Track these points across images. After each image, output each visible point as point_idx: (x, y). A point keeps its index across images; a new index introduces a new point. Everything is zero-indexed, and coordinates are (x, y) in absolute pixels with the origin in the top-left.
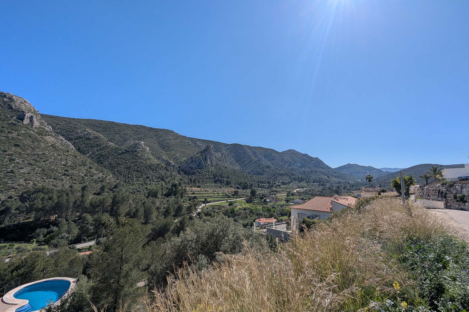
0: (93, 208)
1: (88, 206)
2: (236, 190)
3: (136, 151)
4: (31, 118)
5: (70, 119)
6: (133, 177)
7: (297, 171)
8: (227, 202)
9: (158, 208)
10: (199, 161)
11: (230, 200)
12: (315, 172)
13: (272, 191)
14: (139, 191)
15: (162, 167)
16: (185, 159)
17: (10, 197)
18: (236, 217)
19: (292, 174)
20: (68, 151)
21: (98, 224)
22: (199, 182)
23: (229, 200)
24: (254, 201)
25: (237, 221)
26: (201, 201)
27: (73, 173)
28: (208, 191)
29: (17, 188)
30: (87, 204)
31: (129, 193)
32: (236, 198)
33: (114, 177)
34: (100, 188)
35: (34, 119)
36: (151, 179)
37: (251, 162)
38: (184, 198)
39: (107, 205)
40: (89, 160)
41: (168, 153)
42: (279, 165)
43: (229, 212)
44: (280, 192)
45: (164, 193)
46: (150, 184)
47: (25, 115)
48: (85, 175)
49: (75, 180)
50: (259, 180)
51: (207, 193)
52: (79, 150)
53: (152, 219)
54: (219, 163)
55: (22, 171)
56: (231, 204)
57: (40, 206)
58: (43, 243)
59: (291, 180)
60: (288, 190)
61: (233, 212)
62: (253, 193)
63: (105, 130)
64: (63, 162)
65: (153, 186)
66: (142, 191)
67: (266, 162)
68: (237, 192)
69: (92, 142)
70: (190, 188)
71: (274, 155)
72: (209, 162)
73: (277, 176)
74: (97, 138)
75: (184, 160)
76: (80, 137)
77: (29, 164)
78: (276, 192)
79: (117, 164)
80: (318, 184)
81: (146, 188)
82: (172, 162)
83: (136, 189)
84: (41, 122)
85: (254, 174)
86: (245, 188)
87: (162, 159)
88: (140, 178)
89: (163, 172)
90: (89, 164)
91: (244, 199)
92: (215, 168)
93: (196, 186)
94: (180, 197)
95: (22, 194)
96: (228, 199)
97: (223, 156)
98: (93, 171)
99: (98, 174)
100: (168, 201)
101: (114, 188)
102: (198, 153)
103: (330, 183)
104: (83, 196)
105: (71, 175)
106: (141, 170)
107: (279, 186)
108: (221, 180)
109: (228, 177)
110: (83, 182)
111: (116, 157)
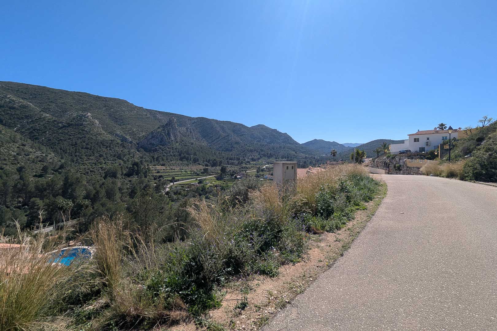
0: (41, 192)
1: (33, 190)
2: (204, 167)
3: (82, 125)
6: (81, 156)
7: (266, 147)
8: (196, 180)
9: (120, 189)
10: (161, 136)
11: (200, 177)
12: (284, 148)
13: (242, 168)
14: (93, 171)
15: (118, 143)
16: (144, 134)
18: (208, 194)
19: (261, 150)
21: (51, 209)
22: (163, 160)
23: (198, 178)
24: (224, 178)
25: (209, 198)
26: (168, 180)
28: (174, 169)
30: (32, 187)
31: (81, 174)
32: (206, 175)
33: (57, 156)
34: (41, 169)
36: (105, 157)
37: (218, 138)
38: (148, 177)
39: (58, 188)
40: (19, 136)
41: (122, 127)
42: (248, 140)
43: (200, 189)
44: (250, 168)
45: (124, 172)
46: (105, 164)
48: (17, 154)
49: (5, 160)
50: (228, 157)
51: (174, 172)
52: (1, 122)
53: (116, 200)
54: (184, 138)
56: (200, 182)
59: (260, 157)
60: (258, 166)
61: (203, 189)
62: (223, 170)
63: (35, 98)
65: (109, 166)
66: (96, 171)
67: (234, 138)
68: (207, 169)
69: (18, 112)
70: (153, 167)
71: (243, 130)
72: (173, 138)
73: (246, 153)
74: (24, 107)
75: (143, 136)
76: (0, 106)
78: (246, 168)
79: (58, 141)
80: (286, 159)
81: (101, 168)
82: (129, 137)
83: (89, 169)
85: (223, 150)
86: (214, 165)
87: (116, 134)
88: (90, 156)
89: (119, 150)
90: (21, 140)
91: (214, 176)
92: (179, 144)
93: (160, 164)
94: (143, 177)
96: (198, 176)
97: (188, 131)
99: (35, 152)
100: (130, 181)
101: (60, 169)
102: (159, 128)
103: (297, 158)
104: (21, 178)
106: (91, 147)
107: (249, 162)
108: (188, 157)
109: (195, 154)
110: (16, 162)
111: (55, 132)
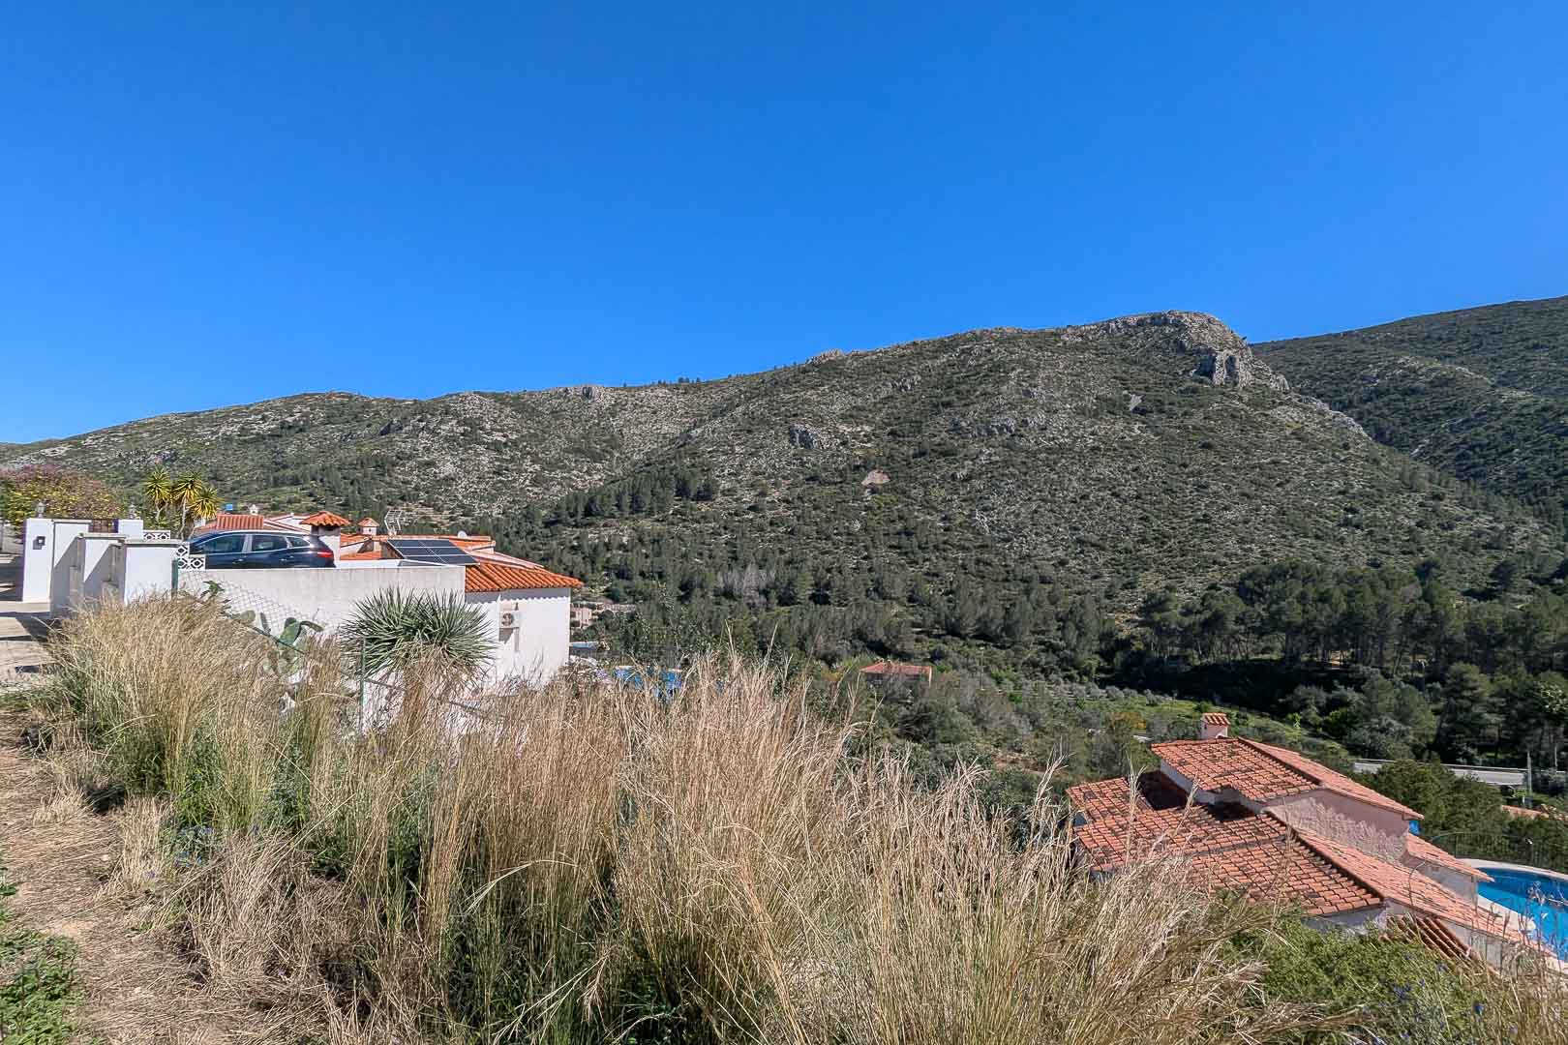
0: (1485, 646)
1: (1461, 636)
4: (1231, 360)
5: (1336, 336)
17: (1213, 587)
20: (1346, 447)
21: (1520, 711)
27: (1375, 516)
29: (1225, 564)
30: (1456, 628)
33: (1549, 530)
34: (1490, 570)
35: (1239, 364)
39: (1547, 642)
40: (1424, 470)
47: (1214, 360)
48: (1419, 525)
49: (1386, 540)
52: (1379, 436)
55: (1229, 515)
57: (1299, 620)
58: (1321, 730)
63: (1478, 347)
64: (1336, 484)
69: (1425, 401)
74: (1444, 382)
76: (1379, 393)
77: (1243, 494)
79: (1556, 477)
84: (1257, 369)
90: (1430, 481)
95: (1243, 579)
98: (1448, 506)
99: (1470, 519)
101: (1559, 575)
104: (1426, 596)
105: (1367, 526)
110: (1414, 547)
111: (1546, 446)
